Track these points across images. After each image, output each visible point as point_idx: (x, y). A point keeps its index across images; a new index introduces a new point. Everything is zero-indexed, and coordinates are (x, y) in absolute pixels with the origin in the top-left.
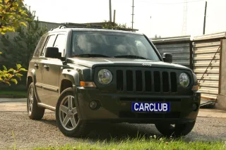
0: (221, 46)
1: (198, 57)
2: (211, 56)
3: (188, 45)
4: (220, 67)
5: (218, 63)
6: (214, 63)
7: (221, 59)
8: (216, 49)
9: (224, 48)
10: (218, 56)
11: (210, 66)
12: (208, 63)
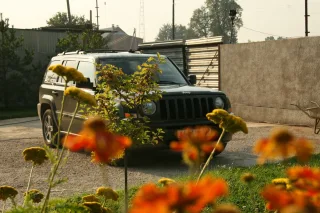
0: (219, 51)
1: (192, 63)
2: (207, 62)
3: (181, 50)
4: (219, 73)
5: (216, 69)
6: (211, 69)
7: (219, 65)
8: (213, 54)
9: (222, 54)
10: (216, 62)
11: (208, 72)
12: (204, 69)
